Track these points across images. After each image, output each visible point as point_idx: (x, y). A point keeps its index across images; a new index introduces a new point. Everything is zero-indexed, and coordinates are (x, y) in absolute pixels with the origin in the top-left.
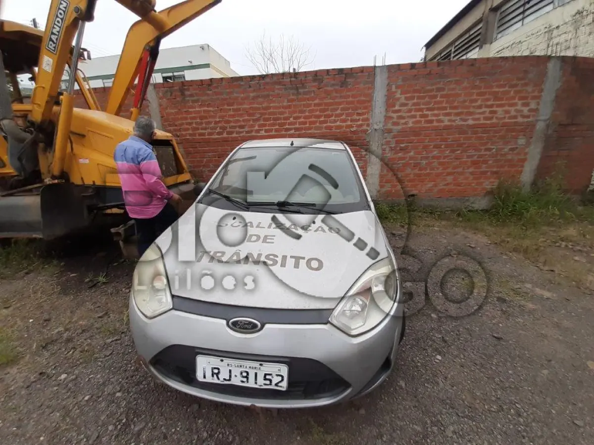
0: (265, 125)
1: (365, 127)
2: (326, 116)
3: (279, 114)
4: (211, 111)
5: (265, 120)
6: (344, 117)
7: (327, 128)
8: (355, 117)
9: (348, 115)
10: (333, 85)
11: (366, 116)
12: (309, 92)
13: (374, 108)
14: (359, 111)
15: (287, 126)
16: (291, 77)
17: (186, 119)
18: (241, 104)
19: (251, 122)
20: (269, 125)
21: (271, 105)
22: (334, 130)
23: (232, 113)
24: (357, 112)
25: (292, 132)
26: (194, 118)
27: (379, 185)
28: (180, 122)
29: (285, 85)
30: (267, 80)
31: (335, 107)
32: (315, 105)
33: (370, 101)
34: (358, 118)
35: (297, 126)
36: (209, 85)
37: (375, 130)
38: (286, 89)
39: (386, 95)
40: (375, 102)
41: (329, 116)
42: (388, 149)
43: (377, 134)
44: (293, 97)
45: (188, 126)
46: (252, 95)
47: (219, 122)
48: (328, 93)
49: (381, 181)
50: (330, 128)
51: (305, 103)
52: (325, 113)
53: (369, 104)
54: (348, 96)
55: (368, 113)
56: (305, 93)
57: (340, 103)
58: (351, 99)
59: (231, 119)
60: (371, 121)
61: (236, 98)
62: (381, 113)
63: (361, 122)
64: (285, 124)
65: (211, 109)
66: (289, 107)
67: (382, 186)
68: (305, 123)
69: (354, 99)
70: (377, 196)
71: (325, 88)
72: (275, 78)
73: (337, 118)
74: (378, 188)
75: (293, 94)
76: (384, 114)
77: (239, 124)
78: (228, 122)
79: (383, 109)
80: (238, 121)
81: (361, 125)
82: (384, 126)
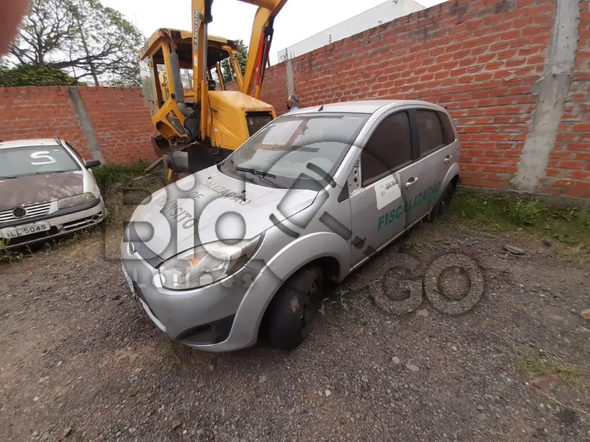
0: (378, 86)
1: (533, 73)
2: (464, 63)
3: (397, 70)
4: (329, 78)
5: (382, 79)
6: (495, 59)
7: (461, 81)
8: (517, 57)
9: (502, 56)
10: (484, 12)
11: (538, 54)
12: (444, 31)
13: (554, 39)
14: (526, 47)
15: (406, 85)
16: (419, 17)
17: (310, 89)
18: (358, 65)
19: (366, 85)
20: (385, 86)
21: (390, 60)
22: (473, 82)
23: (348, 76)
24: (521, 48)
25: (411, 91)
26: (316, 87)
27: (546, 170)
28: (306, 93)
29: (410, 30)
30: (390, 29)
31: (481, 46)
32: (449, 49)
33: (549, 28)
34: (521, 58)
35: (419, 82)
36: (332, 50)
37: (554, 75)
38: (410, 35)
39: (578, 18)
40: (558, 29)
41: (469, 62)
42: (577, 109)
43: (556, 82)
44: (419, 44)
45: (311, 96)
46: (370, 51)
47: (336, 88)
48: (471, 27)
49: (551, 164)
50: (467, 80)
51: (434, 48)
52: (462, 59)
53: (546, 34)
54: (507, 26)
55: (542, 48)
56: (435, 35)
57: (490, 39)
58: (512, 29)
59: (347, 84)
60: (547, 61)
61: (353, 60)
62: (568, 46)
63: (525, 65)
64: (402, 82)
65: (331, 76)
66: (412, 58)
67: (550, 173)
68: (431, 77)
69: (517, 29)
70: (536, 187)
71: (468, 20)
72: (398, 24)
73: (481, 64)
74: (543, 175)
75: (419, 40)
76: (575, 47)
77: (353, 88)
78: (343, 87)
79: (573, 42)
80: (354, 85)
81: (527, 70)
82: (572, 69)
